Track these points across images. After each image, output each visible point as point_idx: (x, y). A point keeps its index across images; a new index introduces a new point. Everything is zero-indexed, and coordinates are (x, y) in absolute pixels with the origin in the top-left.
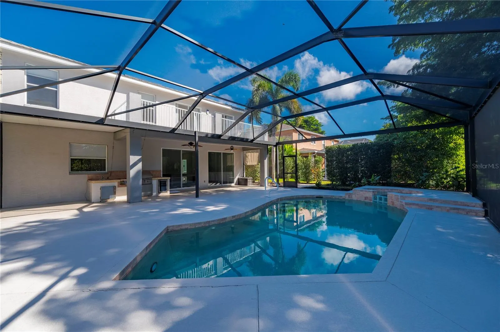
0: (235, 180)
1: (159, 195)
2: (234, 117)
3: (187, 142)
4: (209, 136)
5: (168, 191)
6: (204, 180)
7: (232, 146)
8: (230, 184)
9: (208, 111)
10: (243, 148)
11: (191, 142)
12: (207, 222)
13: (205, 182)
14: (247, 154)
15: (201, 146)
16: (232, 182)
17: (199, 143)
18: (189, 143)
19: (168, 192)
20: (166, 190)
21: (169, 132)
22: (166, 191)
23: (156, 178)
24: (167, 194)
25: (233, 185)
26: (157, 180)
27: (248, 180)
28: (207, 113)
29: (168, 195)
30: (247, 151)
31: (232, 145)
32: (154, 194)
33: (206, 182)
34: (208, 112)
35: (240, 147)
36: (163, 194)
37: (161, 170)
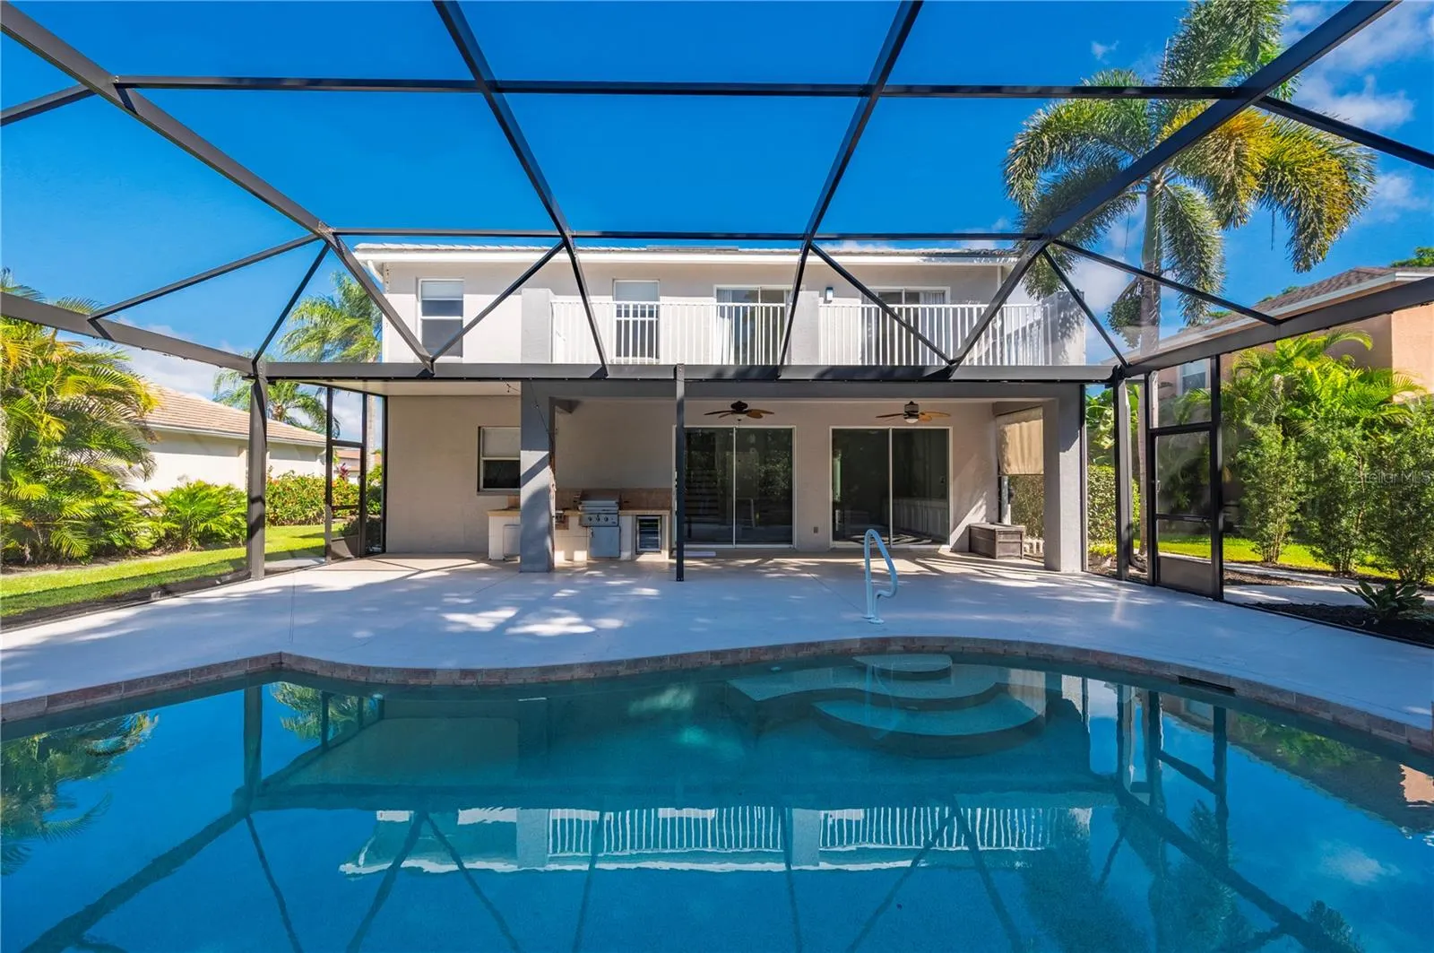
0: (954, 537)
1: (638, 560)
2: (948, 290)
3: (726, 404)
4: (730, 374)
6: (816, 526)
7: (912, 403)
8: (937, 547)
9: (830, 288)
10: (995, 405)
11: (740, 402)
12: (361, 668)
13: (816, 530)
14: (1007, 428)
15: (771, 413)
16: (945, 541)
17: (685, 402)
18: (733, 406)
19: (662, 552)
20: (656, 547)
21: (590, 379)
22: (658, 550)
23: (630, 512)
24: (663, 558)
25: (945, 549)
26: (632, 515)
27: (1000, 538)
28: (828, 299)
29: (663, 563)
30: (1006, 418)
31: (912, 400)
32: (626, 555)
33: (819, 530)
34: (830, 295)
35: (987, 404)
36: (646, 558)
37: (671, 489)
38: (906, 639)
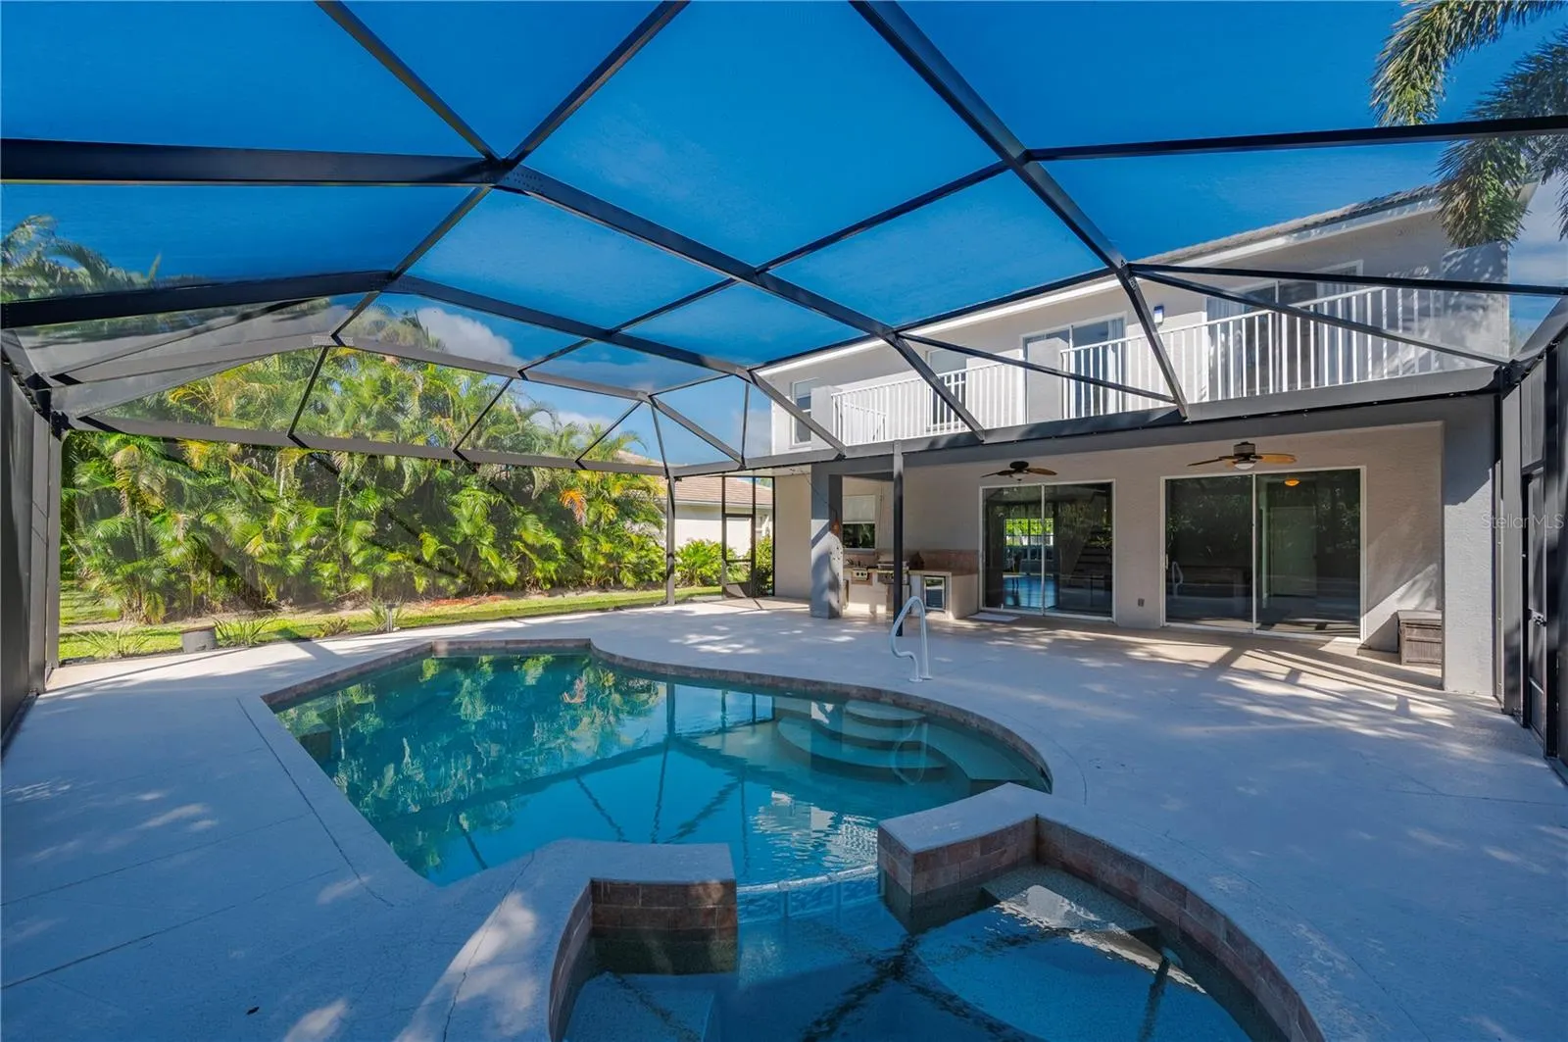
5: (948, 609)
7: (1245, 444)
13: (1141, 603)
18: (1013, 466)
20: (941, 607)
22: (941, 610)
23: (918, 572)
26: (920, 575)
33: (1146, 604)
37: (978, 551)
38: (896, 694)
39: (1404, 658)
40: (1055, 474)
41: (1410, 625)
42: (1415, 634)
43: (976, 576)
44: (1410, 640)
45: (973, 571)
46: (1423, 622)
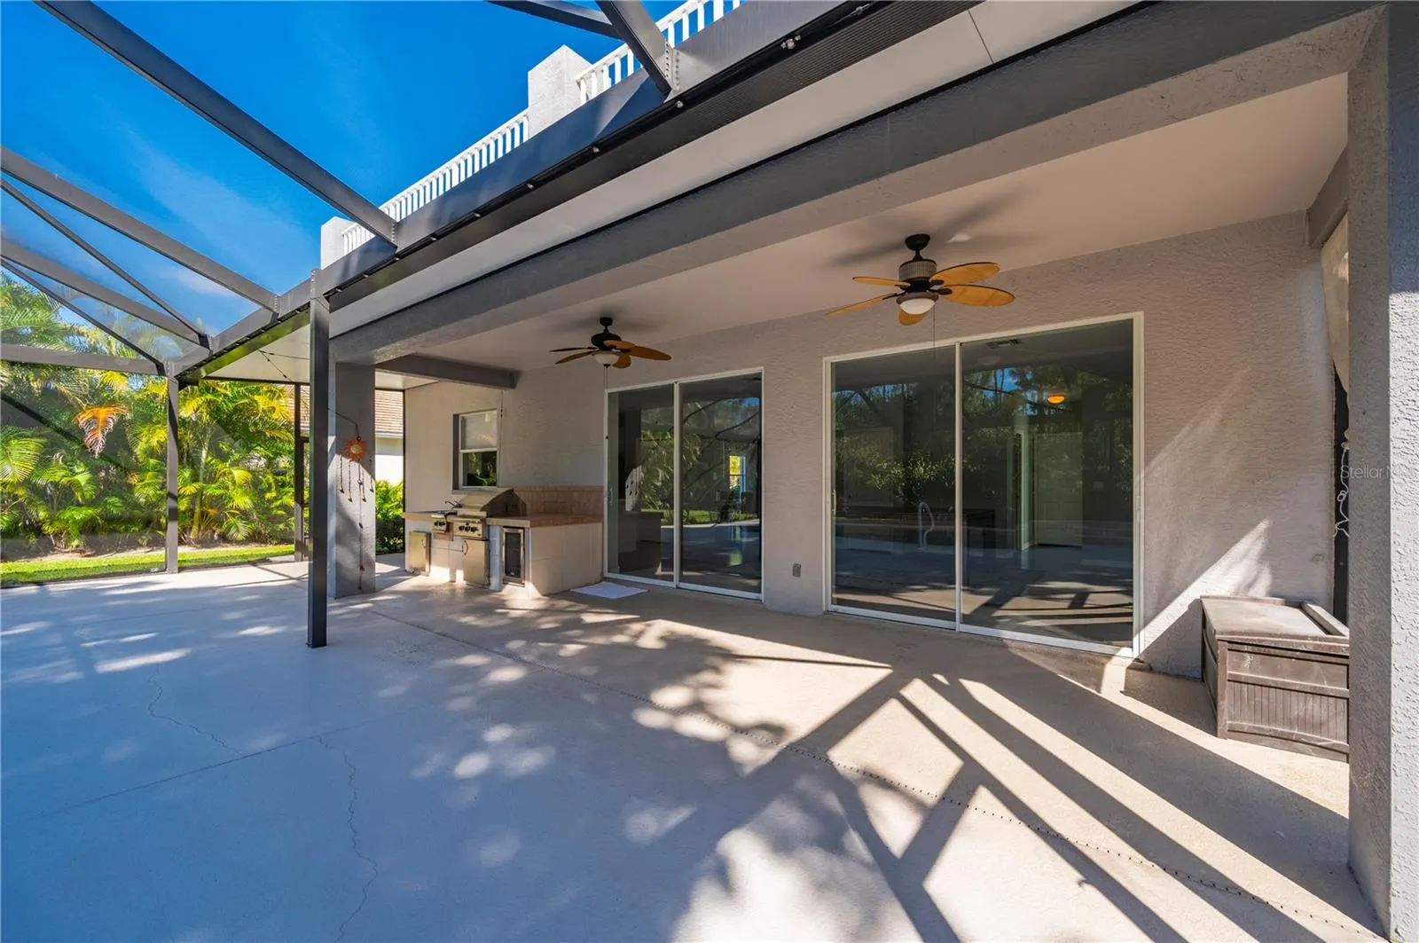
1: (503, 592)
5: (529, 581)
6: (794, 561)
19: (526, 583)
24: (524, 592)
26: (500, 526)
32: (495, 582)
33: (803, 574)
37: (602, 487)
39: (1225, 721)
40: (668, 358)
41: (1237, 646)
42: (1246, 667)
43: (600, 525)
44: (1236, 680)
45: (597, 517)
46: (1268, 640)
